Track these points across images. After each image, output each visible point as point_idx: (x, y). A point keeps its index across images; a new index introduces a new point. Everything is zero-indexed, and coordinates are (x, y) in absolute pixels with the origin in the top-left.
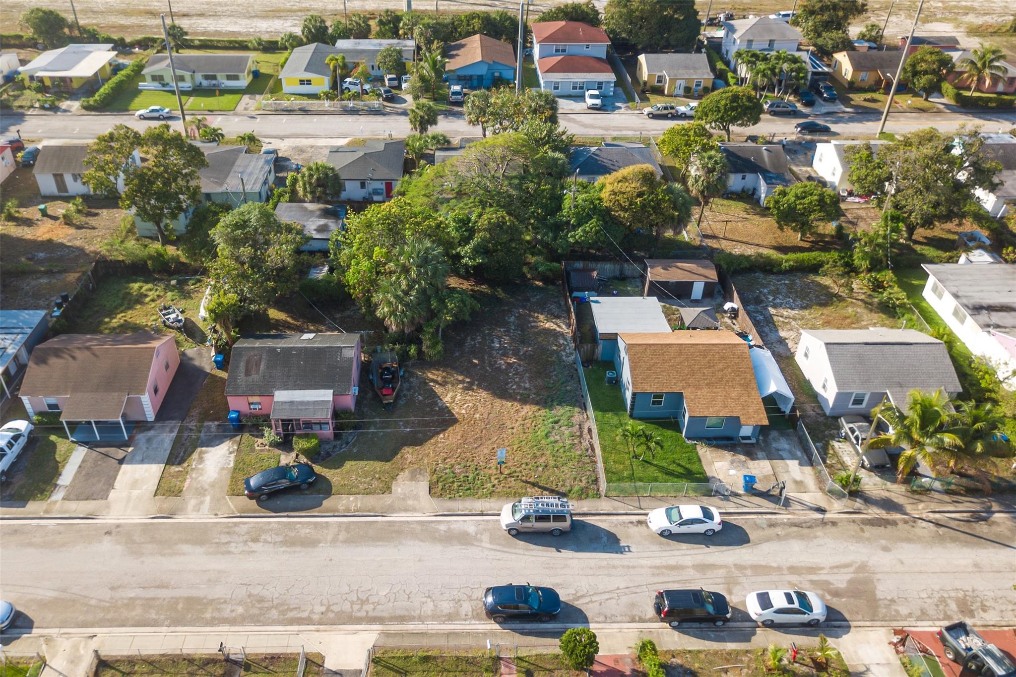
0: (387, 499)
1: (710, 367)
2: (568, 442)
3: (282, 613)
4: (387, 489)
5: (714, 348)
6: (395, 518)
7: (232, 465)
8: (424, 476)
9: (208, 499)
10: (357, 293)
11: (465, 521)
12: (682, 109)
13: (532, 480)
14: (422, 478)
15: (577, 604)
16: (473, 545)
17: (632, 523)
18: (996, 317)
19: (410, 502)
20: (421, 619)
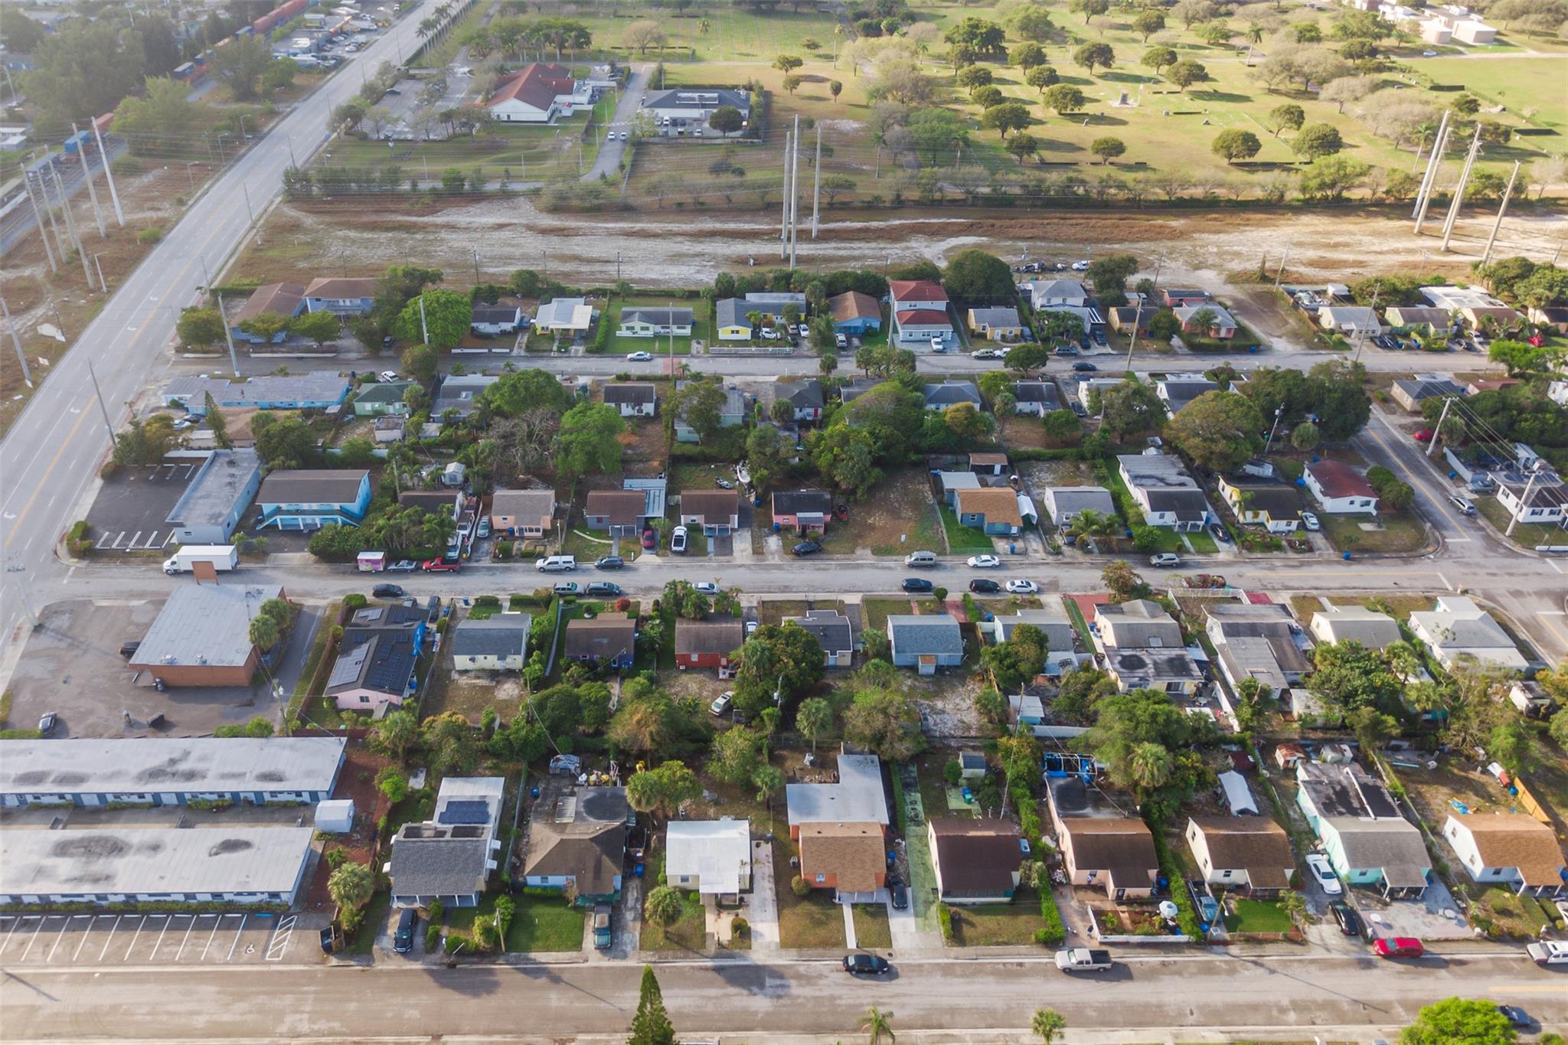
0: (854, 555)
1: (998, 503)
4: (854, 552)
6: (859, 561)
7: (781, 543)
9: (777, 555)
10: (823, 470)
11: (889, 562)
12: (998, 353)
14: (868, 548)
15: (939, 586)
16: (894, 569)
17: (960, 563)
18: (1143, 481)
19: (864, 556)
20: (879, 590)
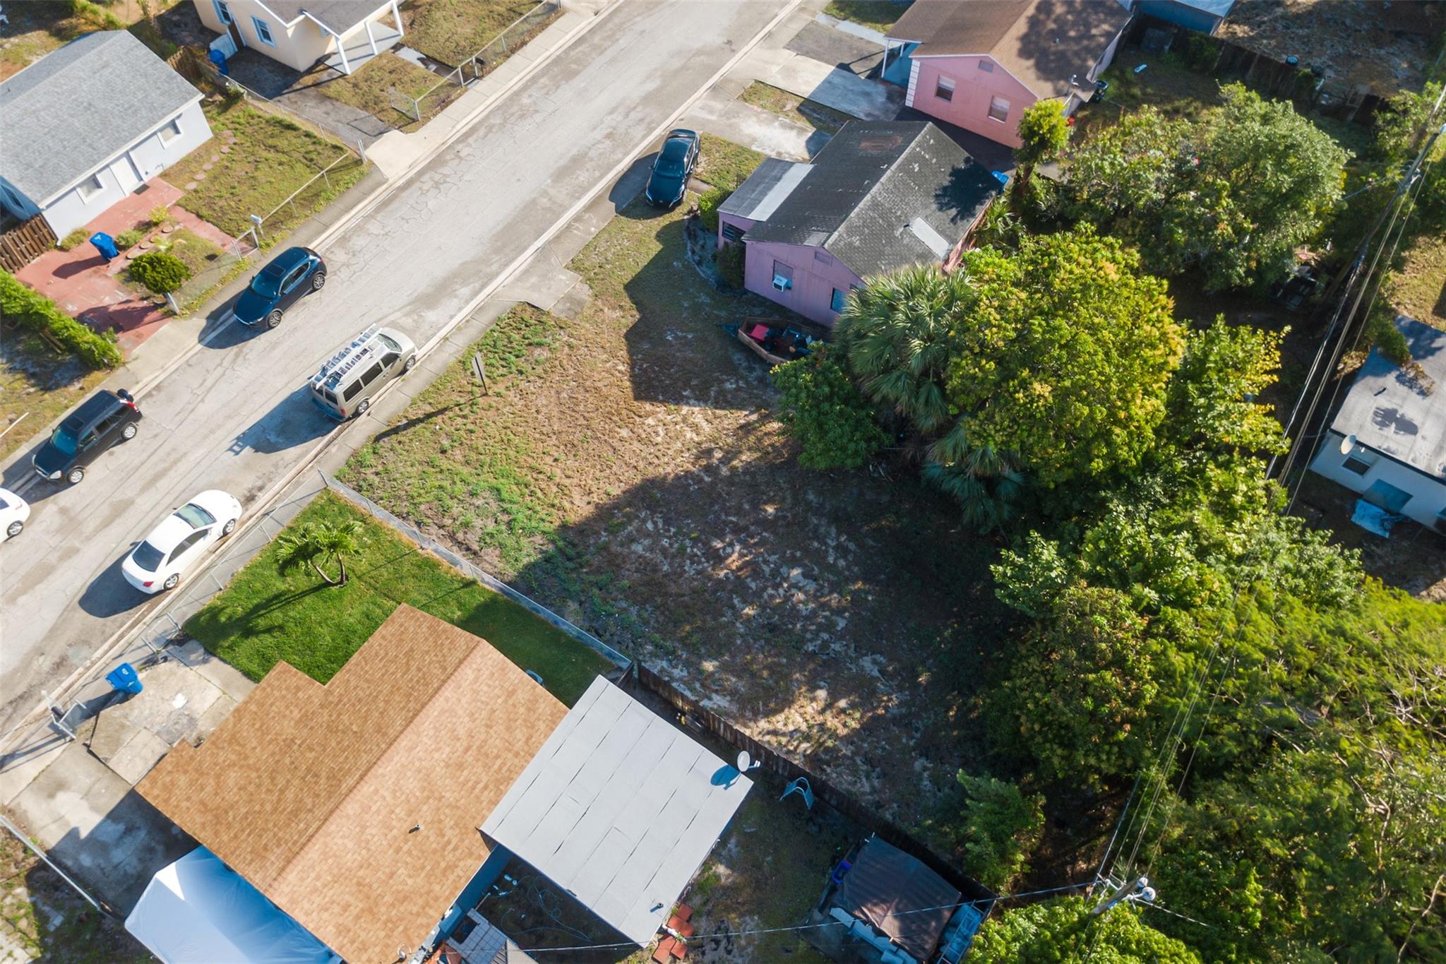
0: (559, 260)
1: (309, 770)
2: (456, 509)
3: (490, 129)
4: (576, 266)
5: (325, 809)
6: (527, 255)
7: (754, 148)
8: (562, 311)
9: (713, 118)
11: (452, 317)
13: (439, 419)
14: (560, 306)
15: (232, 351)
16: (409, 304)
17: (261, 489)
19: (533, 280)
20: (370, 217)
